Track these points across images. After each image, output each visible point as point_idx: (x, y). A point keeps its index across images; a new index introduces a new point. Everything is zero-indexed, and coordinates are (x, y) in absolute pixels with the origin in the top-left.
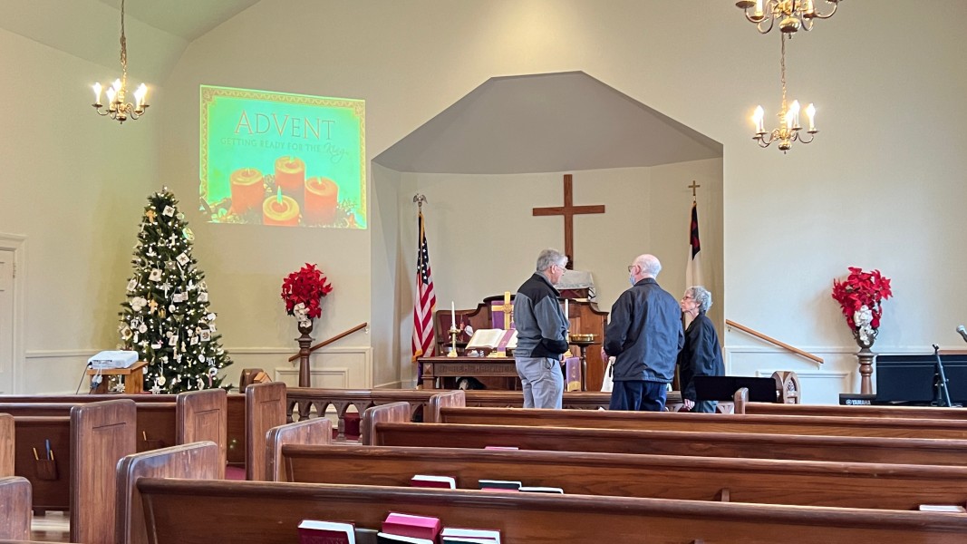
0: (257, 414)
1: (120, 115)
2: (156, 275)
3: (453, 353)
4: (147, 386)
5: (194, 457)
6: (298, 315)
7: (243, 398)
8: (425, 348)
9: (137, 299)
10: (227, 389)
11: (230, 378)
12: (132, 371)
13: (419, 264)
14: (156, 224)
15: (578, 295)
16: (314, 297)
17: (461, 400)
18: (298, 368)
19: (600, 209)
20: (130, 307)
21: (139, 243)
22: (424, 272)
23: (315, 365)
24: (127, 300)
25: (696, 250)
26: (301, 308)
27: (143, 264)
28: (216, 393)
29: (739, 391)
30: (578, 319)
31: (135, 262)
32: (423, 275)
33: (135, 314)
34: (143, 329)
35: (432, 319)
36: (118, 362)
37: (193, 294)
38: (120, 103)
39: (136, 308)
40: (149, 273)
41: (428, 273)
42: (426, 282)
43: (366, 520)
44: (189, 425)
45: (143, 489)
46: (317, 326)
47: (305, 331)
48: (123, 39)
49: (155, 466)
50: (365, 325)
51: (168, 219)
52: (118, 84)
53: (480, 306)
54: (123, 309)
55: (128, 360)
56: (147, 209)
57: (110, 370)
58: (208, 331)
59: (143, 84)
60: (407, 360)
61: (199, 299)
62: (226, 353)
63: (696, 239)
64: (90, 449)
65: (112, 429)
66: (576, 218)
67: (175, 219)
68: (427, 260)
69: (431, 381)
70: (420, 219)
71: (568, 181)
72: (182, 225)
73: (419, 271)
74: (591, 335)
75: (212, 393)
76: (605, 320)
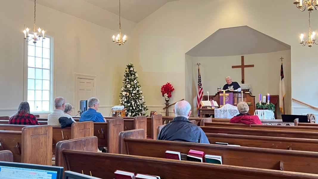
0: (155, 123)
1: (120, 44)
2: (129, 86)
4: (127, 115)
5: (138, 133)
6: (165, 97)
7: (151, 118)
8: (200, 106)
9: (124, 92)
10: (147, 116)
11: (148, 113)
12: (123, 111)
13: (198, 82)
14: (128, 72)
15: (246, 91)
16: (169, 92)
17: (211, 120)
18: (165, 111)
19: (253, 66)
20: (122, 94)
21: (124, 77)
23: (170, 111)
24: (121, 92)
25: (282, 77)
26: (166, 95)
27: (125, 83)
28: (144, 117)
29: (296, 119)
30: (246, 98)
31: (123, 82)
32: (200, 85)
33: (123, 96)
34: (126, 100)
35: (202, 98)
36: (119, 109)
37: (138, 91)
38: (119, 40)
39: (124, 95)
40: (127, 86)
41: (201, 85)
42: (200, 87)
43: (184, 151)
44: (137, 125)
45: (125, 141)
46: (170, 99)
47: (167, 101)
48: (120, 23)
49: (128, 135)
51: (131, 71)
52: (119, 36)
53: (216, 94)
54: (121, 95)
55: (122, 108)
56: (126, 69)
57: (117, 111)
58: (142, 101)
59: (125, 35)
60: (195, 109)
61: (140, 92)
62: (146, 107)
63: (282, 74)
64: (112, 131)
65: (118, 126)
66: (245, 69)
67: (133, 71)
68: (201, 81)
69: (202, 115)
70: (199, 70)
71: (243, 58)
72: (135, 73)
73: (198, 85)
74: (250, 103)
75: (143, 117)
76: (254, 99)
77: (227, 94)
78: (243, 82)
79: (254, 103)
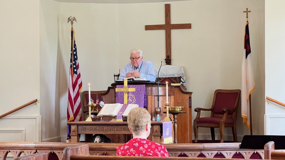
3: (89, 120)
8: (75, 115)
13: (71, 61)
15: (174, 81)
17: (86, 150)
19: (188, 26)
22: (74, 66)
25: (248, 52)
29: (267, 144)
30: (172, 97)
32: (74, 68)
35: (80, 97)
41: (77, 67)
42: (76, 73)
50: (36, 101)
53: (109, 88)
60: (64, 122)
63: (248, 45)
66: (173, 32)
68: (77, 59)
69: (76, 137)
70: (72, 32)
71: (168, 8)
73: (71, 66)
74: (180, 107)
76: (190, 98)
77: (132, 89)
78: (168, 61)
79: (190, 107)
